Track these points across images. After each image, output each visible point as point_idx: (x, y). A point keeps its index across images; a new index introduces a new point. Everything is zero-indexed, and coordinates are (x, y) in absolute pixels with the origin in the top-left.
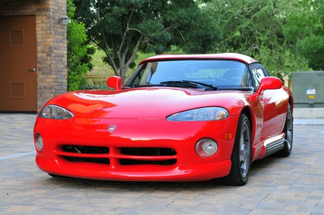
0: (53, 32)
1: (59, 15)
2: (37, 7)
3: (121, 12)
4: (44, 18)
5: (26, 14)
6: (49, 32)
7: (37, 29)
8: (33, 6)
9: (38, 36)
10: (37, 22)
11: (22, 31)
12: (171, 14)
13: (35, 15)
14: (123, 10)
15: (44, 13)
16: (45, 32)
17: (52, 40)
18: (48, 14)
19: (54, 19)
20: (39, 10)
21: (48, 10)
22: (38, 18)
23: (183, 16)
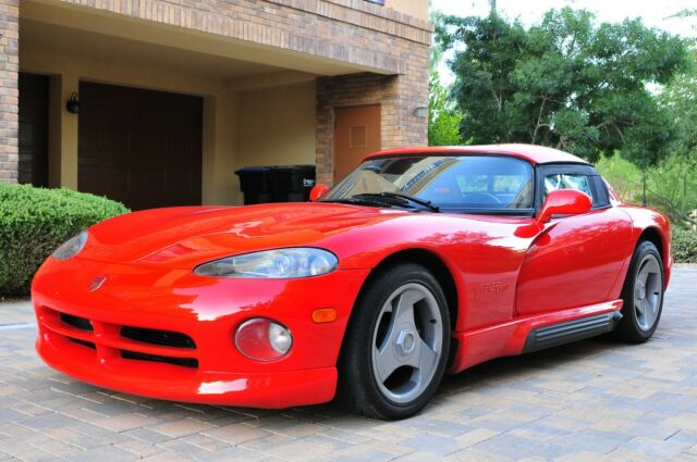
0: (403, 128)
1: (414, 103)
2: (383, 93)
3: (524, 101)
4: (392, 107)
5: (369, 103)
6: (396, 127)
7: (382, 123)
8: (378, 92)
9: (383, 133)
10: (382, 113)
11: (363, 128)
12: (603, 103)
13: (379, 105)
14: (528, 97)
15: (391, 101)
16: (391, 128)
17: (400, 138)
18: (396, 102)
19: (406, 109)
20: (385, 97)
21: (395, 96)
22: (383, 108)
23: (618, 106)
